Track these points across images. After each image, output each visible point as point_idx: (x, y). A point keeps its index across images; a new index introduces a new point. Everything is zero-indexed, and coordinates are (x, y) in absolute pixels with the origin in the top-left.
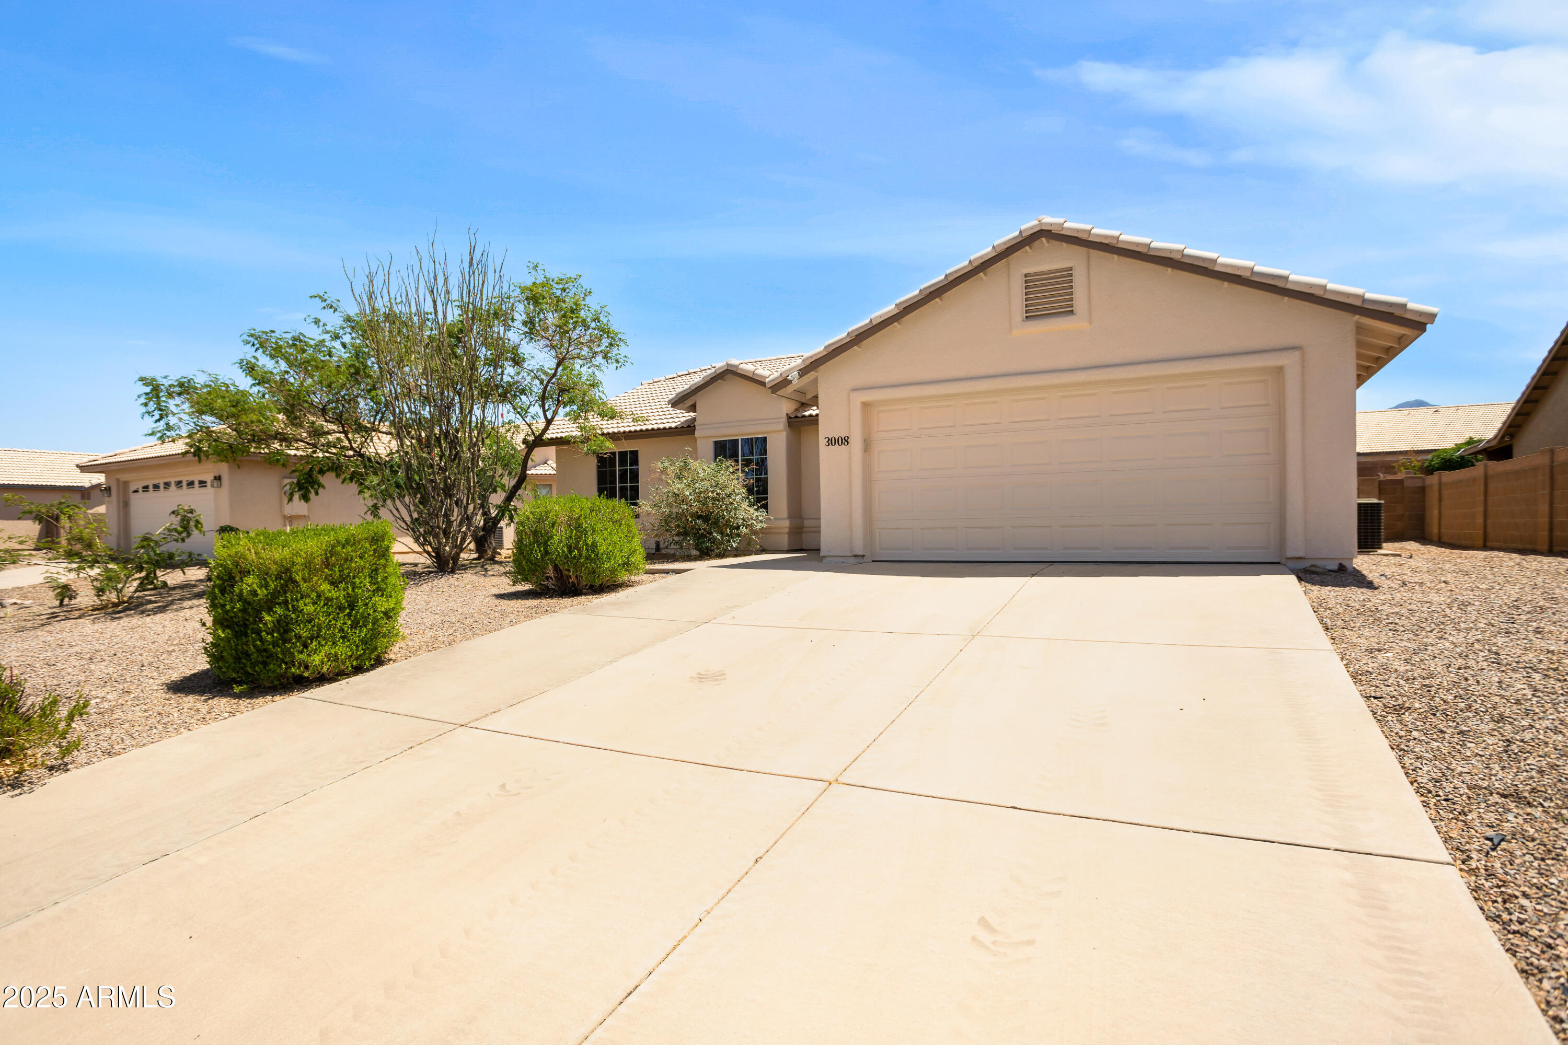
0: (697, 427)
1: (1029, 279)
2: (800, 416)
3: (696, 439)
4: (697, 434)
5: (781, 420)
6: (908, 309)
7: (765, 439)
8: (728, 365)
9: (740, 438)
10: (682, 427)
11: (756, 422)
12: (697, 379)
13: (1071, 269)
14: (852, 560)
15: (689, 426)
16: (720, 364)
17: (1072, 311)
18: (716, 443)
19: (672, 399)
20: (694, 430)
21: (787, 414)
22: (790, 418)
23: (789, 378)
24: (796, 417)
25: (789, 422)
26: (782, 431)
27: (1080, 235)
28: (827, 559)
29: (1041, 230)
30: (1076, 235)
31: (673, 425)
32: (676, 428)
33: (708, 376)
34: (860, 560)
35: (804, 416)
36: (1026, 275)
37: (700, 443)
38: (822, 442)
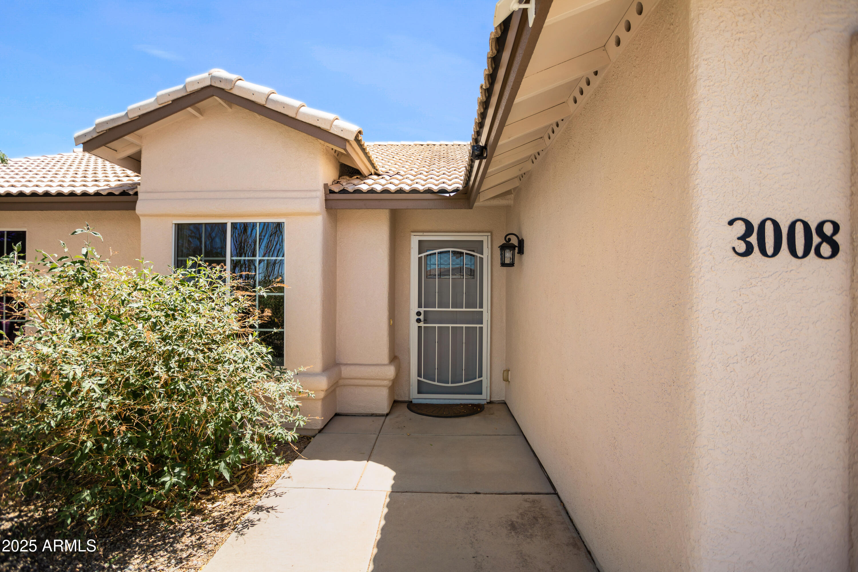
0: (140, 195)
2: (350, 189)
3: (137, 219)
4: (140, 207)
5: (314, 194)
7: (279, 226)
8: (213, 78)
9: (229, 221)
10: (110, 194)
11: (267, 195)
15: (124, 193)
16: (194, 76)
18: (180, 228)
19: (85, 136)
20: (135, 202)
21: (326, 186)
22: (332, 192)
24: (344, 191)
25: (326, 200)
26: (316, 214)
32: (98, 194)
35: (358, 191)
37: (146, 226)
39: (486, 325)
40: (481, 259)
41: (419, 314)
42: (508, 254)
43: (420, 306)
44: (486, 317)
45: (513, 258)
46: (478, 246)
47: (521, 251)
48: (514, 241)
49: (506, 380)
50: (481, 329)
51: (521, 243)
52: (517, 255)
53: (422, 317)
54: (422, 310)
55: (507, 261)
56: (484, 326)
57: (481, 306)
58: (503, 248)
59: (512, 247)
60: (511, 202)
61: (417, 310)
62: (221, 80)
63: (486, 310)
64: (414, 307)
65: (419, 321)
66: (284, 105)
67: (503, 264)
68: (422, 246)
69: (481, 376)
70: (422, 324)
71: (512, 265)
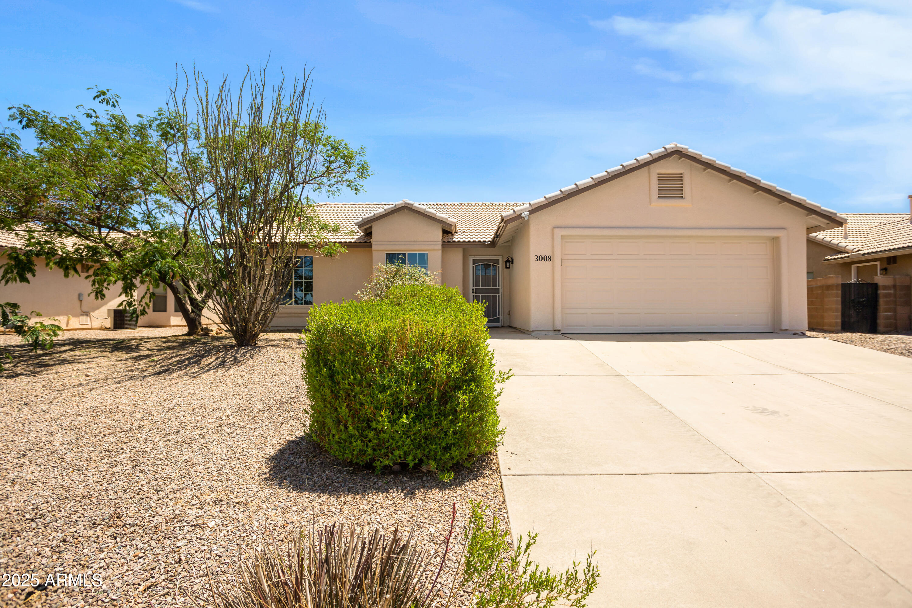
0: (373, 243)
1: (661, 176)
2: (451, 241)
3: (371, 251)
4: (373, 247)
5: (439, 243)
6: (600, 183)
7: (426, 254)
8: (405, 203)
9: (407, 253)
11: (421, 243)
12: (381, 211)
13: (682, 174)
14: (552, 333)
16: (399, 202)
17: (682, 197)
18: (388, 254)
19: (359, 222)
20: (372, 245)
21: (441, 239)
22: (444, 242)
23: (523, 215)
24: (449, 242)
25: (442, 245)
26: (438, 250)
27: (697, 157)
28: (536, 332)
29: (677, 150)
30: (695, 156)
31: (353, 241)
32: (355, 242)
33: (390, 209)
34: (557, 333)
35: (454, 242)
36: (658, 174)
37: (374, 253)
38: (533, 258)
39: (501, 294)
40: (499, 267)
41: (473, 290)
42: (508, 264)
43: (473, 286)
44: (501, 291)
45: (510, 265)
46: (497, 261)
47: (513, 263)
48: (510, 259)
49: (509, 315)
50: (499, 296)
51: (513, 260)
52: (511, 265)
53: (474, 291)
54: (474, 288)
55: (508, 266)
56: (500, 294)
57: (499, 286)
58: (506, 262)
59: (509, 261)
60: (510, 244)
61: (472, 288)
62: (408, 204)
63: (501, 288)
64: (471, 287)
65: (473, 292)
66: (431, 213)
67: (506, 268)
68: (474, 262)
69: (499, 315)
70: (474, 294)
71: (509, 268)
